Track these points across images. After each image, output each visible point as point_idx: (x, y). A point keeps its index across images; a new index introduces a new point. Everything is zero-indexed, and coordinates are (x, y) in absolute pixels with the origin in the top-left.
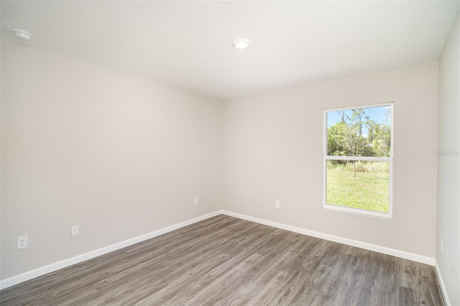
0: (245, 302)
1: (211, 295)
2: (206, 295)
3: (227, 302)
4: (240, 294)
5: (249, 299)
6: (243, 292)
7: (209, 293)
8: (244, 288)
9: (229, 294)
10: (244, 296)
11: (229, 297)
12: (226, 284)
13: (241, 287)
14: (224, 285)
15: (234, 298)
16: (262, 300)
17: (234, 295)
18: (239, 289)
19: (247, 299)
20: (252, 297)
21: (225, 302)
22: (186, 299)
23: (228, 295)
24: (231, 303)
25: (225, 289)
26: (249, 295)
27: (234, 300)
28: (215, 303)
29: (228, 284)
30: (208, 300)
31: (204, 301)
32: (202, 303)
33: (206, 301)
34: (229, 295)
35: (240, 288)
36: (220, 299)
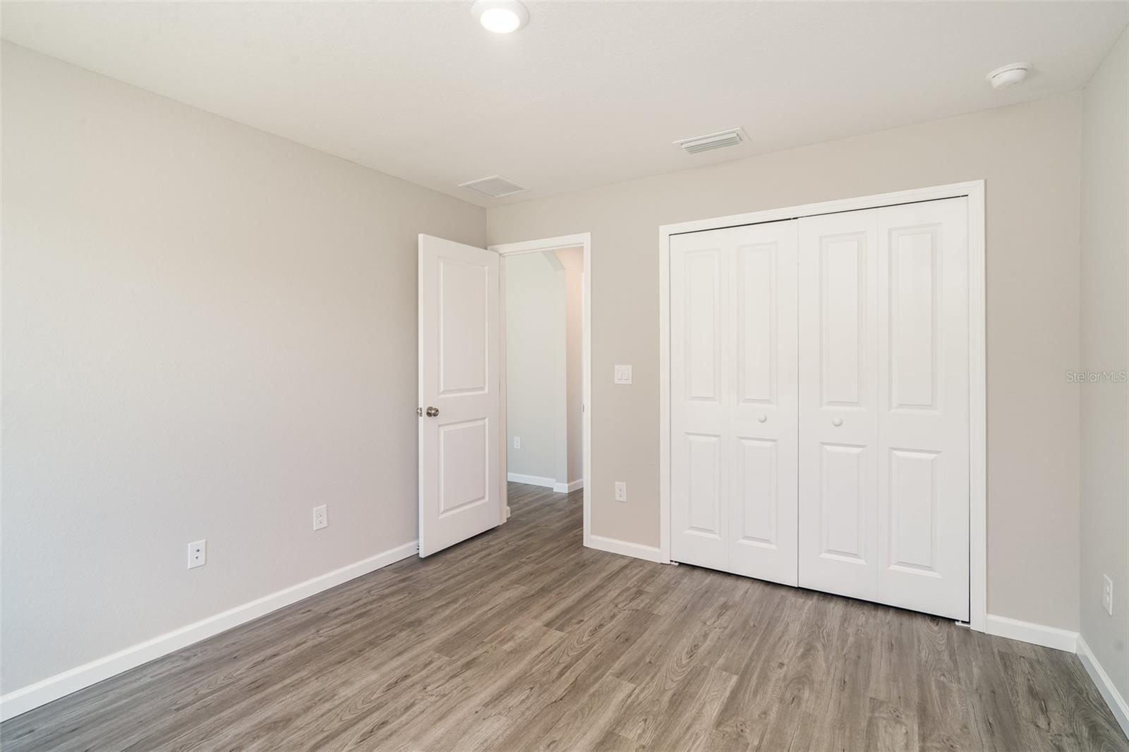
0: (496, 699)
1: (582, 710)
2: (594, 709)
3: (538, 697)
4: (505, 719)
5: (484, 708)
6: (496, 725)
7: (588, 715)
8: (494, 737)
9: (534, 718)
10: (495, 715)
11: (533, 708)
12: (549, 746)
13: (501, 740)
14: (553, 742)
15: (523, 708)
16: (453, 708)
17: (523, 713)
18: (508, 732)
19: (490, 706)
20: (477, 712)
21: (542, 696)
22: (637, 696)
23: (538, 715)
24: (528, 696)
25: (547, 731)
26: (482, 718)
27: (523, 701)
28: (565, 693)
29: (541, 748)
30: (584, 699)
31: (593, 695)
32: (596, 691)
33: (587, 695)
34: (537, 713)
35: (505, 735)
36: (558, 703)
